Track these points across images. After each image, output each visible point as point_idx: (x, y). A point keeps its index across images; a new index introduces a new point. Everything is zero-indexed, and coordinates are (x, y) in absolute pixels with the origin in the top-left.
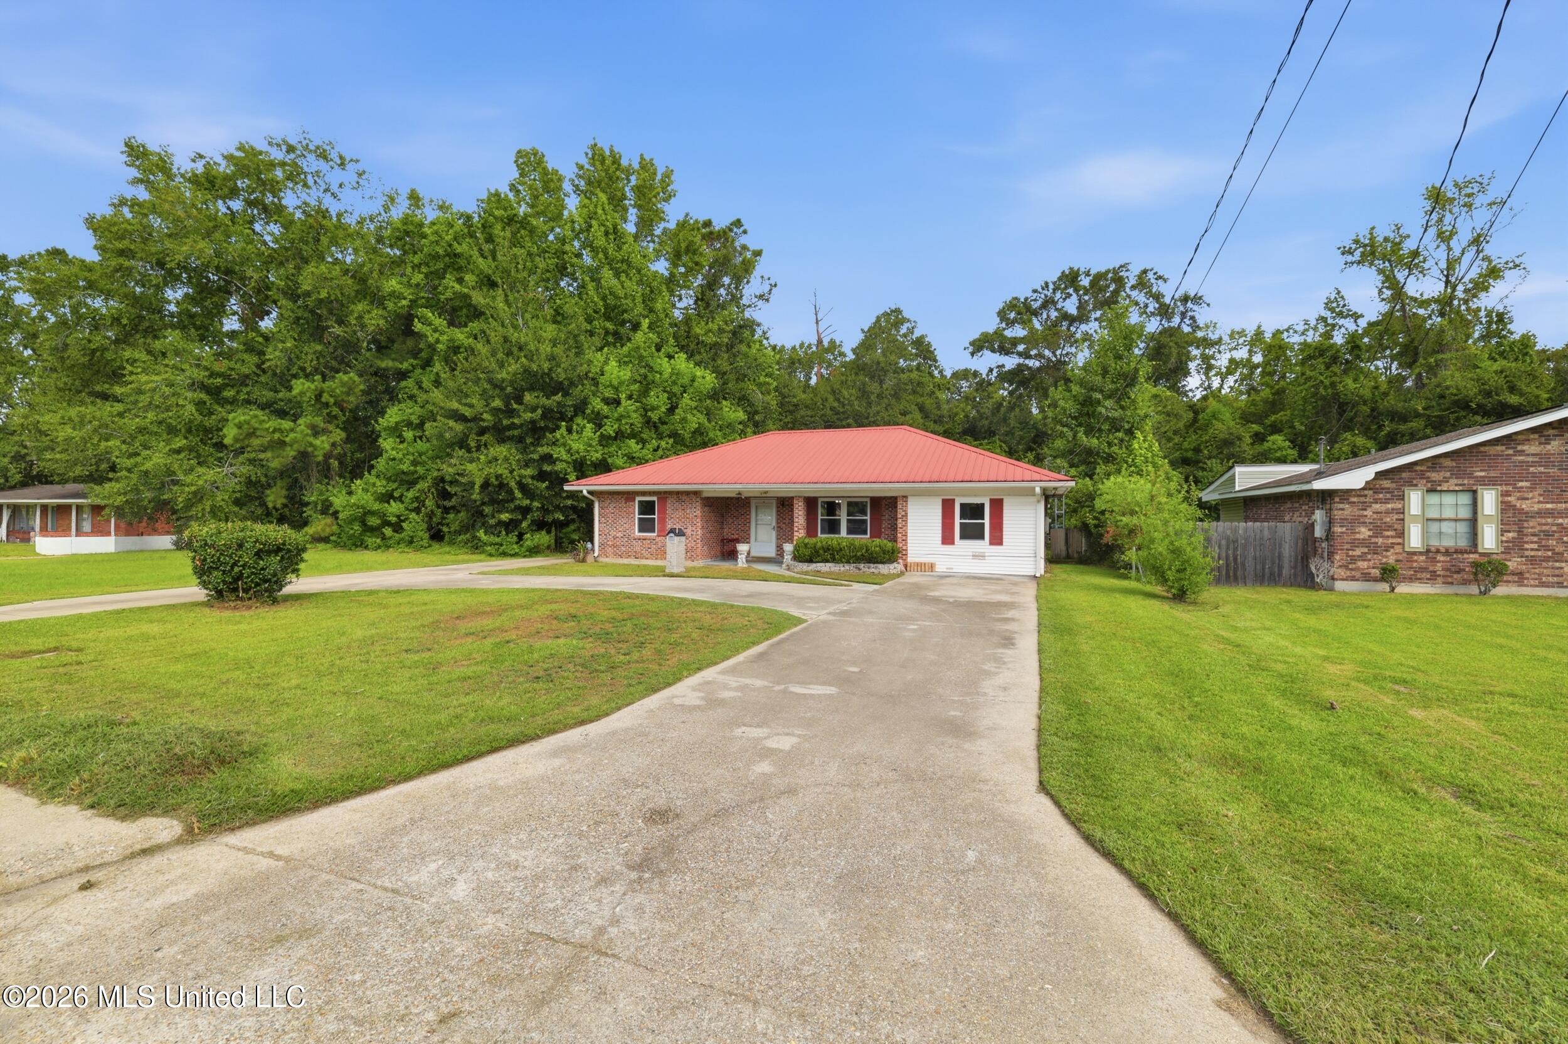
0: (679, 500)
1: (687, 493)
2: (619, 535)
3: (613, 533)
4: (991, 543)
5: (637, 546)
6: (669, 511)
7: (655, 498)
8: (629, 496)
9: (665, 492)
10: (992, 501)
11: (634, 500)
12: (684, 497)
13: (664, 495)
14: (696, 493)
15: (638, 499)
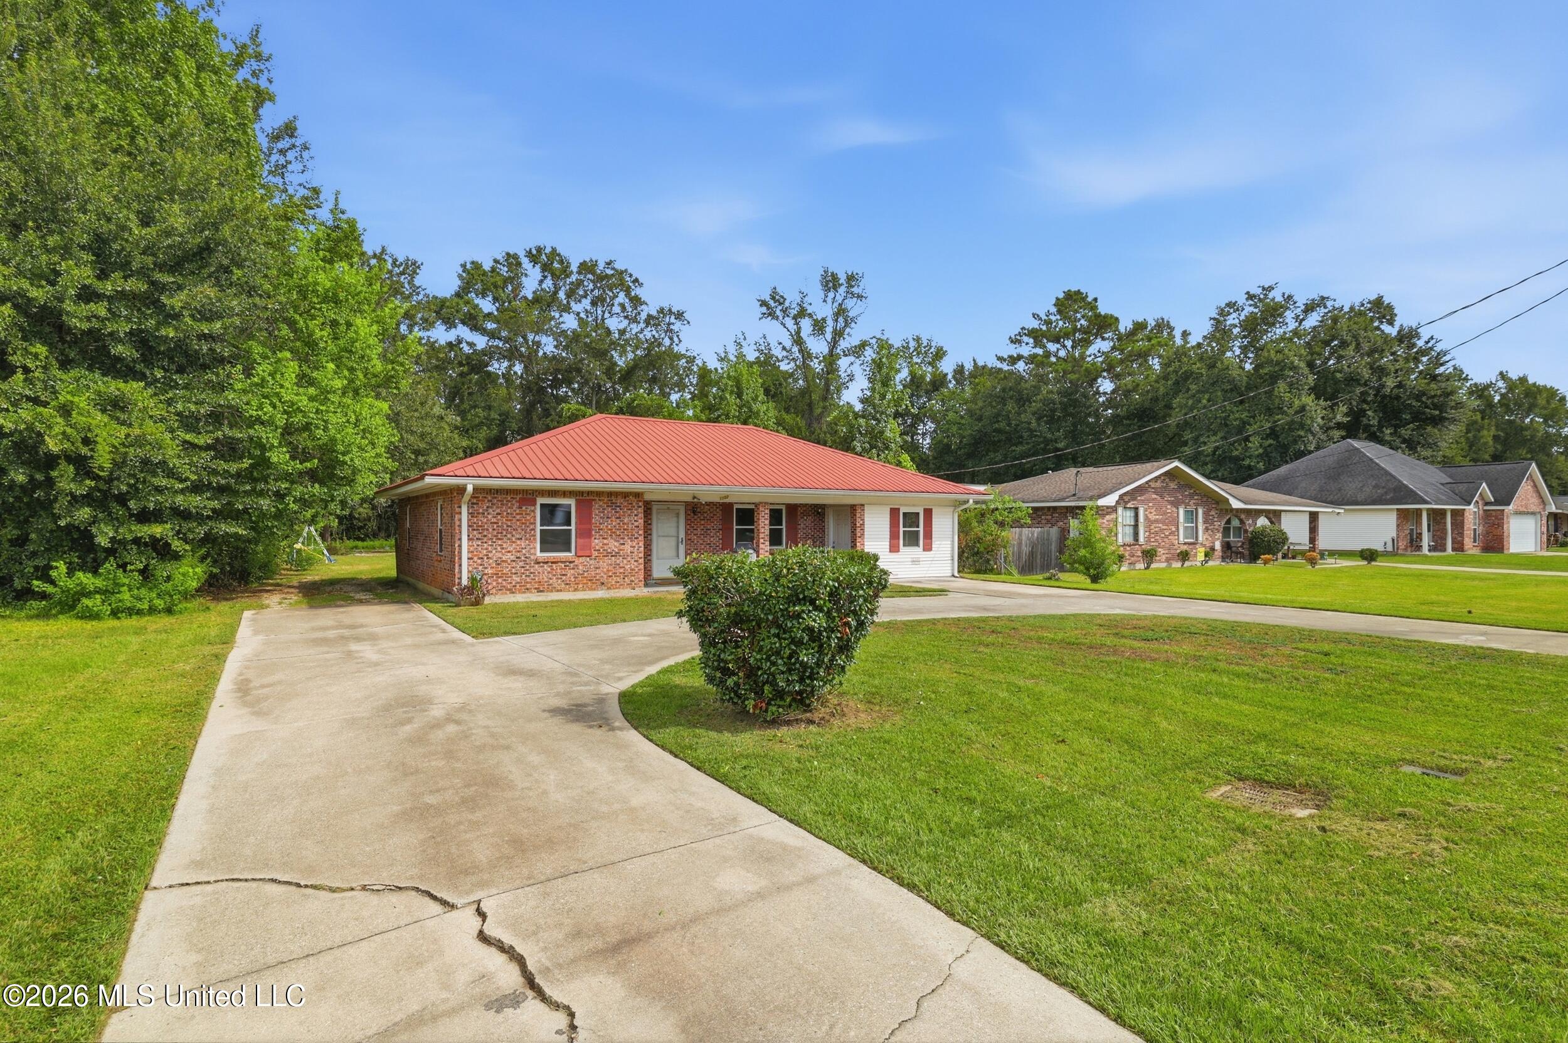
0: (612, 505)
1: (625, 495)
2: (509, 557)
3: (495, 555)
4: (924, 550)
5: (543, 572)
6: (595, 519)
7: (571, 502)
8: (526, 497)
9: (589, 493)
10: (925, 510)
11: (535, 504)
12: (620, 501)
13: (585, 499)
14: (638, 495)
15: (540, 501)
